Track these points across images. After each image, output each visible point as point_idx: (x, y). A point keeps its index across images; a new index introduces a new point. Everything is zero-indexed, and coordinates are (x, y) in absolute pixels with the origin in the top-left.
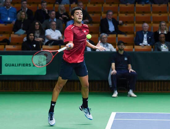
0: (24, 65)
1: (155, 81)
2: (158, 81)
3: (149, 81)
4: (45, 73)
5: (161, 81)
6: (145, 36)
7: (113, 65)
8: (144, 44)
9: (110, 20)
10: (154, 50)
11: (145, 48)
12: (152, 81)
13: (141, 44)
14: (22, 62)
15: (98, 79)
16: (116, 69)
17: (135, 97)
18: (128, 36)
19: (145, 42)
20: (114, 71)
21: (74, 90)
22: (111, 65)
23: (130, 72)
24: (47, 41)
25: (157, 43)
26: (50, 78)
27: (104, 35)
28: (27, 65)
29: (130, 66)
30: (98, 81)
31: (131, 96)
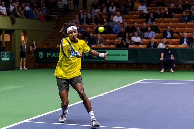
0: (117, 55)
1: (187, 64)
2: (188, 64)
3: (184, 64)
4: (127, 59)
5: (190, 64)
6: (185, 39)
7: (162, 54)
8: (184, 44)
9: (168, 31)
10: (189, 47)
11: (185, 46)
12: (185, 64)
13: (183, 44)
14: (116, 54)
15: (156, 62)
16: (163, 57)
17: (173, 72)
18: (177, 40)
19: (185, 43)
20: (162, 59)
21: (143, 68)
22: (161, 54)
23: (171, 59)
24: (132, 43)
25: (192, 43)
26: (130, 62)
27: (165, 40)
28: (118, 55)
29: (172, 55)
30: (156, 64)
31: (171, 72)
